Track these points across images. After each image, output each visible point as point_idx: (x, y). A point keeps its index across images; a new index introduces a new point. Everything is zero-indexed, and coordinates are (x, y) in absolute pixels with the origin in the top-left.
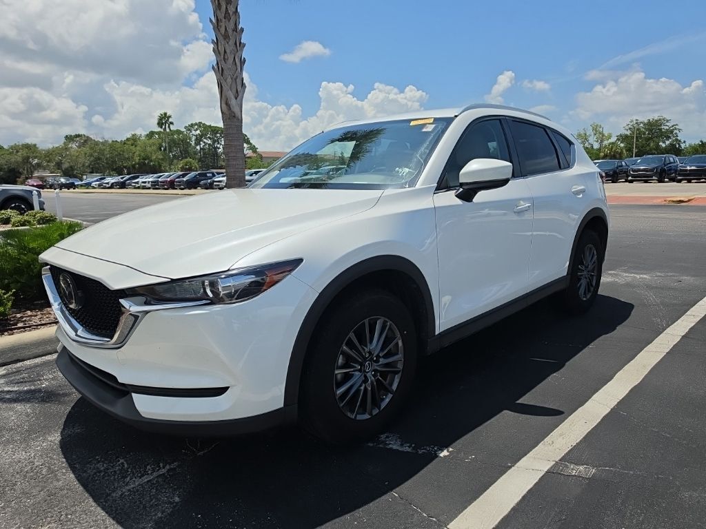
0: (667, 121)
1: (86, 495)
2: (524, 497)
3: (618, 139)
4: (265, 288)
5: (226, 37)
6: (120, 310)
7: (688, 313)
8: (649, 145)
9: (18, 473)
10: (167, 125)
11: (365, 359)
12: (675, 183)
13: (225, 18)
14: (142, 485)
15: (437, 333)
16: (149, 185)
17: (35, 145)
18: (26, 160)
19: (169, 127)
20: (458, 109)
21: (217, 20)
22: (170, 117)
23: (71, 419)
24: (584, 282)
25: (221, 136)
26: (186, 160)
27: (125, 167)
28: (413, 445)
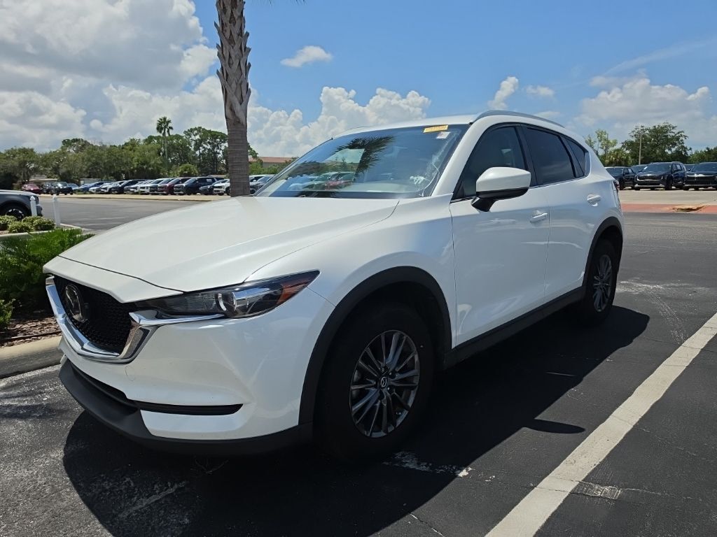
0: (673, 128)
1: (92, 516)
2: (548, 520)
3: (623, 146)
4: (280, 301)
5: (231, 41)
6: (129, 324)
7: (705, 325)
8: (655, 152)
9: (20, 492)
10: (167, 130)
11: (381, 375)
12: (682, 191)
13: (230, 22)
14: (149, 505)
15: (453, 346)
16: (147, 191)
17: (32, 150)
18: (23, 164)
19: (168, 131)
20: (473, 115)
21: (222, 24)
22: (169, 122)
23: (74, 435)
24: (599, 294)
25: (221, 141)
26: (186, 165)
27: (123, 172)
28: (431, 464)
